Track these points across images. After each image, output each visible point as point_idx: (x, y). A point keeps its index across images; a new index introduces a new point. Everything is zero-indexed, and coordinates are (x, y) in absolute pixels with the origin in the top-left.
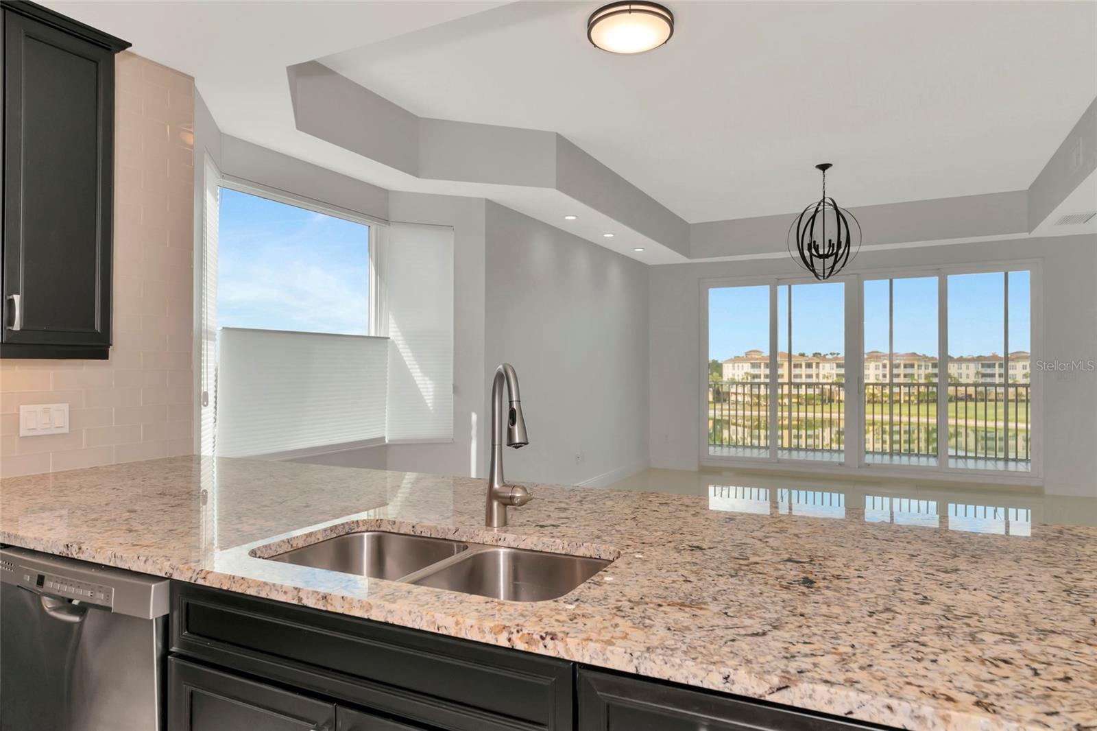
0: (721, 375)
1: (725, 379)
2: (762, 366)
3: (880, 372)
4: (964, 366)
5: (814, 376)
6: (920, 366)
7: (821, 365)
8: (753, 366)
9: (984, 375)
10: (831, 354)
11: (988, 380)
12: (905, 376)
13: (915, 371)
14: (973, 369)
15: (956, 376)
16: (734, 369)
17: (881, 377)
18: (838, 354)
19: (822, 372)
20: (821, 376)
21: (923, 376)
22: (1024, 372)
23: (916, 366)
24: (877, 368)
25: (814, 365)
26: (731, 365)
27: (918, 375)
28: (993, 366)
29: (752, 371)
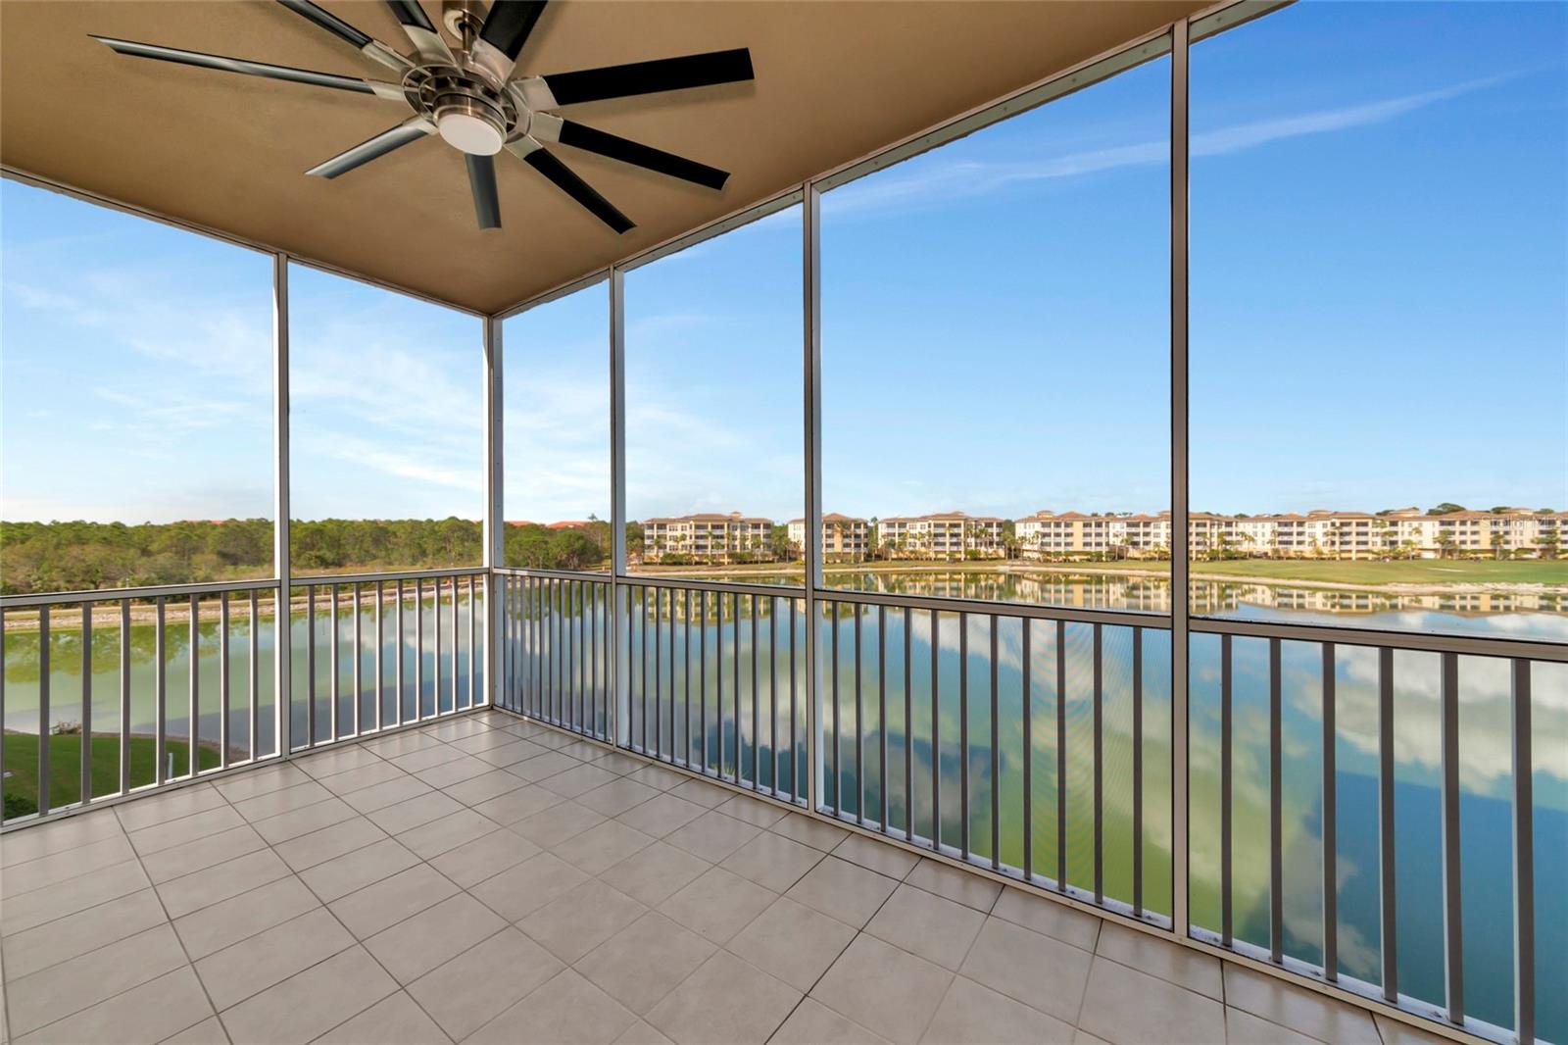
0: (1014, 534)
1: (1017, 538)
2: (1052, 525)
4: (1259, 525)
5: (1104, 535)
6: (1212, 525)
7: (1111, 525)
8: (1044, 525)
9: (1280, 534)
11: (1286, 538)
13: (1207, 530)
14: (1269, 527)
15: (1251, 534)
16: (1025, 528)
19: (1112, 531)
20: (1111, 534)
21: (1216, 535)
22: (1325, 530)
23: (1208, 525)
25: (1104, 525)
26: (1022, 525)
27: (1211, 534)
28: (1291, 524)
29: (1042, 530)
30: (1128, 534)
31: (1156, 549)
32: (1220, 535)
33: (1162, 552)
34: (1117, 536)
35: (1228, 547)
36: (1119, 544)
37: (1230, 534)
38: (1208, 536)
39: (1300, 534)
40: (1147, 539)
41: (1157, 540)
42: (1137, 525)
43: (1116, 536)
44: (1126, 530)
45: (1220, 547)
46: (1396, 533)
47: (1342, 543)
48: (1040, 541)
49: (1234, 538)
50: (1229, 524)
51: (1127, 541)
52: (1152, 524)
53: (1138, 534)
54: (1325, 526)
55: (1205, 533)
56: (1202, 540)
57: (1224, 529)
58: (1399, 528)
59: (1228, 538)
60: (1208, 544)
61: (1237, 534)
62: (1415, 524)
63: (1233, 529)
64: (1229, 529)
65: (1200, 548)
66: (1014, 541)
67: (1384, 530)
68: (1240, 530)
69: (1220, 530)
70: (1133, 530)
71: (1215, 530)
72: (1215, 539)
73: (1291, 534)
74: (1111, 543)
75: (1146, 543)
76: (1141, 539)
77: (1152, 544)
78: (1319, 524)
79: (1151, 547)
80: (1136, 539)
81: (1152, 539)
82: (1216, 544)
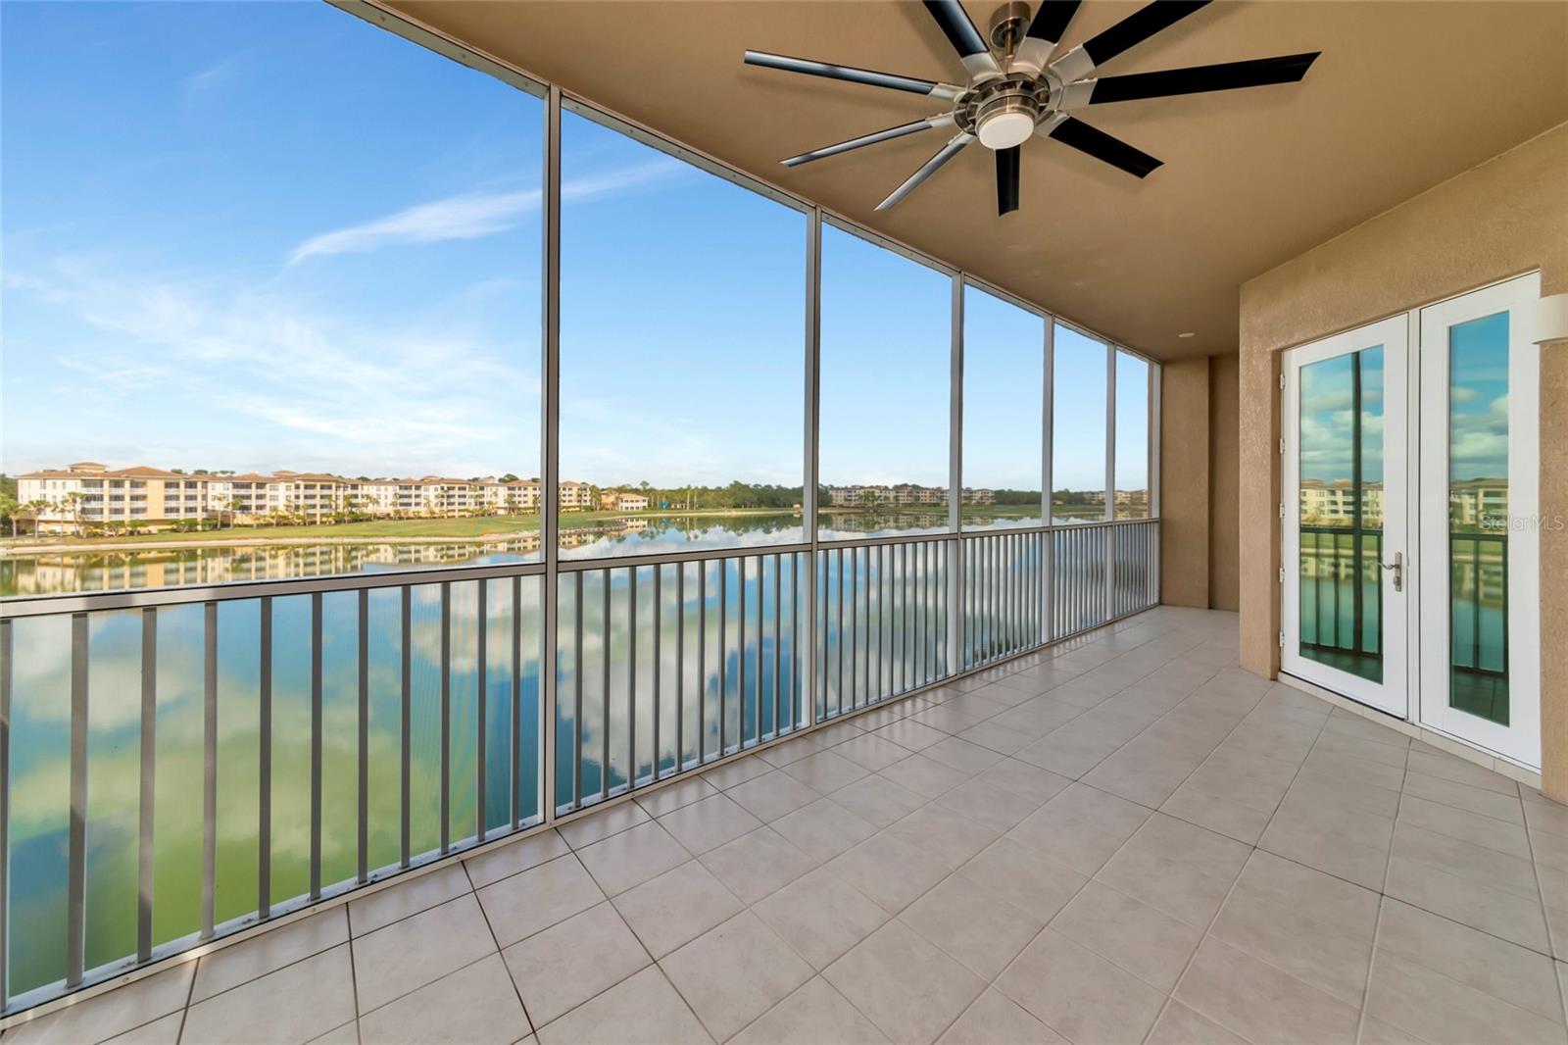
0: (14, 496)
1: (21, 501)
3: (293, 493)
4: (383, 488)
5: (199, 498)
6: (338, 488)
7: (209, 485)
9: (401, 496)
10: (223, 472)
11: (406, 500)
12: (322, 497)
13: (332, 492)
14: (391, 490)
15: (375, 497)
16: (41, 487)
17: (293, 498)
18: (232, 473)
19: (211, 493)
20: (209, 498)
21: (342, 497)
22: (436, 493)
23: (334, 488)
24: (288, 488)
25: (199, 485)
26: (35, 482)
27: (336, 496)
28: (411, 487)
29: (85, 491)
30: (235, 497)
31: (274, 514)
32: (346, 498)
33: (281, 517)
34: (220, 499)
35: (354, 510)
36: (222, 509)
37: (356, 496)
38: (334, 498)
39: (417, 496)
40: (261, 502)
41: (273, 503)
42: (248, 486)
43: (214, 498)
44: (231, 492)
45: (346, 510)
46: (483, 495)
47: (448, 504)
48: (78, 507)
49: (359, 500)
50: (355, 487)
51: (234, 505)
52: (268, 486)
53: (249, 497)
54: (436, 490)
55: (330, 496)
56: (327, 503)
57: (349, 491)
58: (485, 492)
59: (354, 501)
60: (334, 507)
61: (363, 497)
62: (494, 489)
63: (359, 492)
64: (354, 492)
65: (325, 511)
66: (15, 509)
67: (477, 493)
68: (365, 492)
69: (346, 493)
70: (243, 492)
71: (341, 493)
72: (341, 502)
73: (410, 496)
74: (209, 508)
75: (260, 507)
76: (253, 502)
77: (268, 508)
78: (432, 488)
79: (267, 512)
80: (246, 502)
81: (267, 502)
82: (342, 507)
